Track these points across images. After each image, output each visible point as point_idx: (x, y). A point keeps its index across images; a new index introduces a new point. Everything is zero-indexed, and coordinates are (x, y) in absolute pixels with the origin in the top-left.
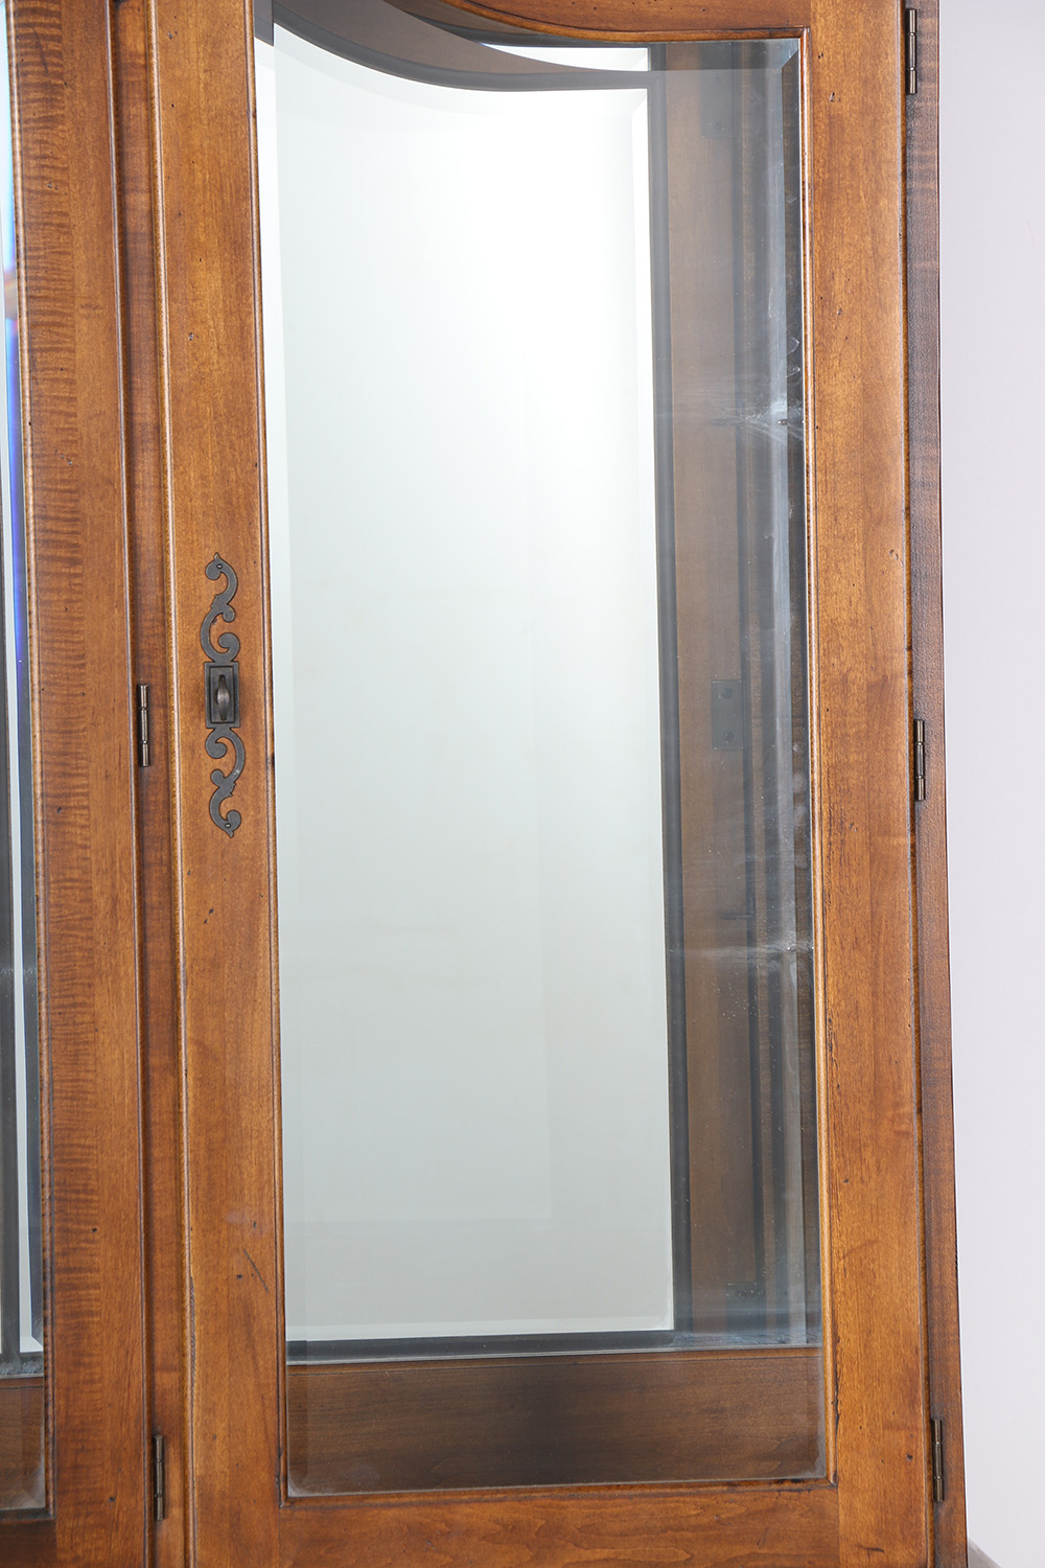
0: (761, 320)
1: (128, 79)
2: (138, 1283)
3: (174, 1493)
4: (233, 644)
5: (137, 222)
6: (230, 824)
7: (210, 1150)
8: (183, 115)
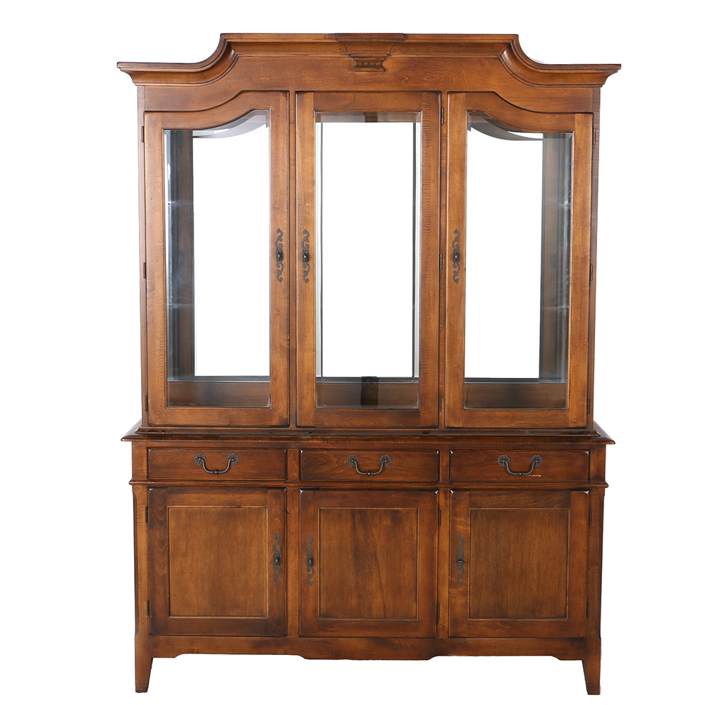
0: (563, 186)
1: (443, 138)
2: (437, 368)
3: (443, 407)
4: (458, 246)
5: (443, 166)
6: (457, 281)
7: (451, 343)
8: (453, 145)
